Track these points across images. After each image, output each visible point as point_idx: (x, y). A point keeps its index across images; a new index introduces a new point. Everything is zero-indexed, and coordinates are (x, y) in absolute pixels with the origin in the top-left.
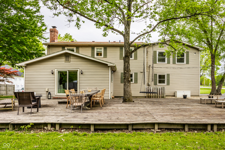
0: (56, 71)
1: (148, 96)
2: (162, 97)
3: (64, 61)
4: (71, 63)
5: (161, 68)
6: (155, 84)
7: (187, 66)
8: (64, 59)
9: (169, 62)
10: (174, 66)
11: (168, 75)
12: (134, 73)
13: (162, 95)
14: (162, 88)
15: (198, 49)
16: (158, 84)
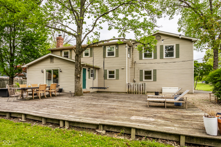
0: (45, 70)
1: (129, 92)
2: (143, 93)
3: (49, 62)
4: (54, 63)
5: (147, 64)
6: (141, 80)
7: (177, 60)
8: (49, 61)
9: (155, 57)
10: (162, 61)
11: (155, 71)
12: (115, 70)
13: (142, 91)
14: (143, 84)
15: (191, 41)
16: (144, 80)
